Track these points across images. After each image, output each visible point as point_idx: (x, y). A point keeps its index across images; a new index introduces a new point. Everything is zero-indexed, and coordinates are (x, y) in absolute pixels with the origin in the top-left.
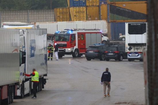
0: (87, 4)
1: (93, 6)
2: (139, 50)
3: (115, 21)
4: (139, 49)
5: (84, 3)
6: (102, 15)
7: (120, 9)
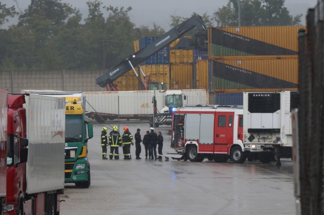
0: (172, 60)
1: (183, 63)
2: (268, 140)
3: (223, 90)
4: (267, 138)
5: (165, 58)
6: (198, 81)
7: (232, 69)
